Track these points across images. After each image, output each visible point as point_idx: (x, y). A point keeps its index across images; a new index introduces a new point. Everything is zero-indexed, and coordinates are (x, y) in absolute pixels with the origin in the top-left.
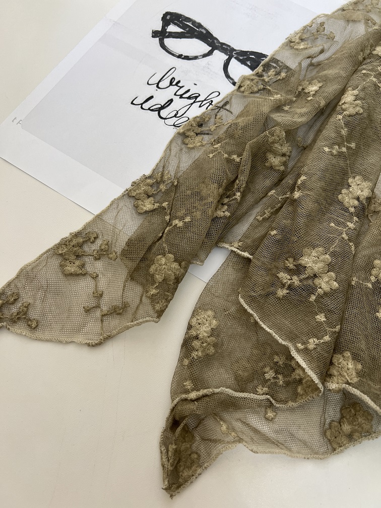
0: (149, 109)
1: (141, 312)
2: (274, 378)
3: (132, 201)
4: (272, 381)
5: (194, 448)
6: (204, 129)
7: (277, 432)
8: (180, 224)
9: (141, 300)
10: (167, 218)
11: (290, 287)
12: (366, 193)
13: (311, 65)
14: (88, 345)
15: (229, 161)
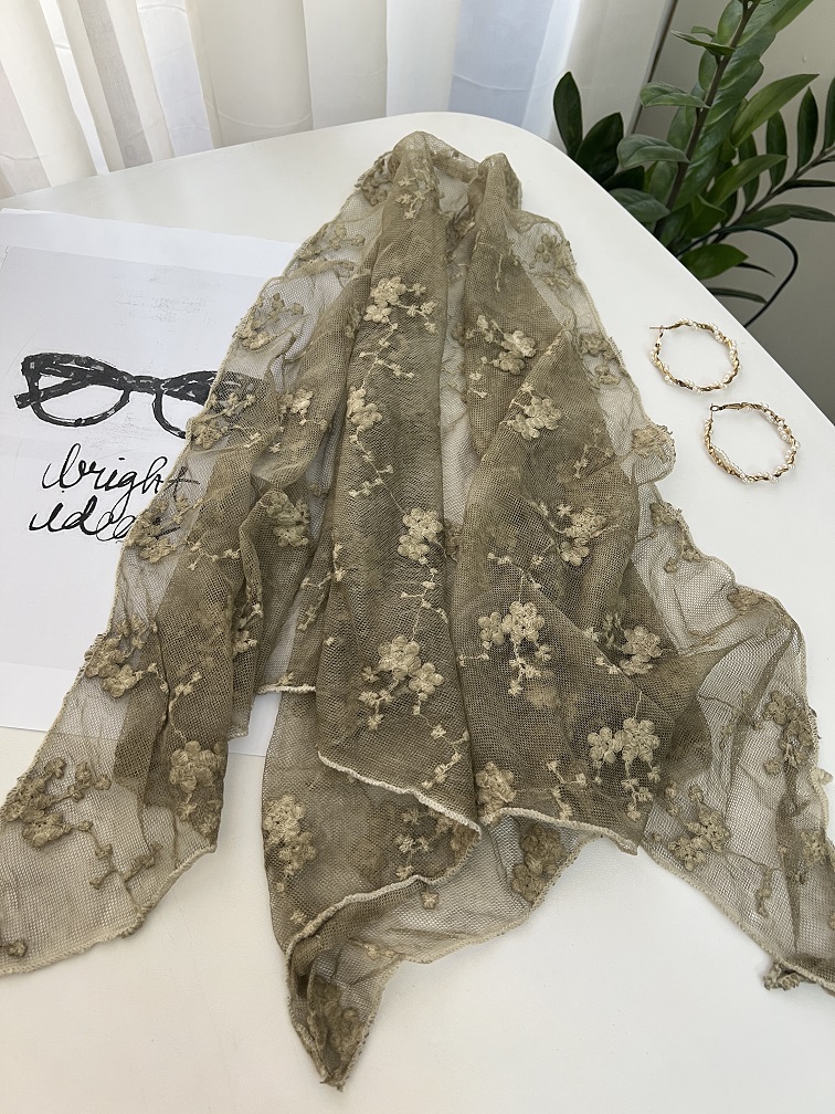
0: (64, 527)
1: (182, 848)
2: (414, 846)
3: (97, 683)
4: (413, 851)
5: (344, 1004)
6: (165, 524)
7: (449, 920)
8: (188, 689)
9: (176, 830)
10: (164, 687)
11: (383, 709)
12: (434, 528)
13: (286, 362)
14: (123, 936)
15: (222, 563)
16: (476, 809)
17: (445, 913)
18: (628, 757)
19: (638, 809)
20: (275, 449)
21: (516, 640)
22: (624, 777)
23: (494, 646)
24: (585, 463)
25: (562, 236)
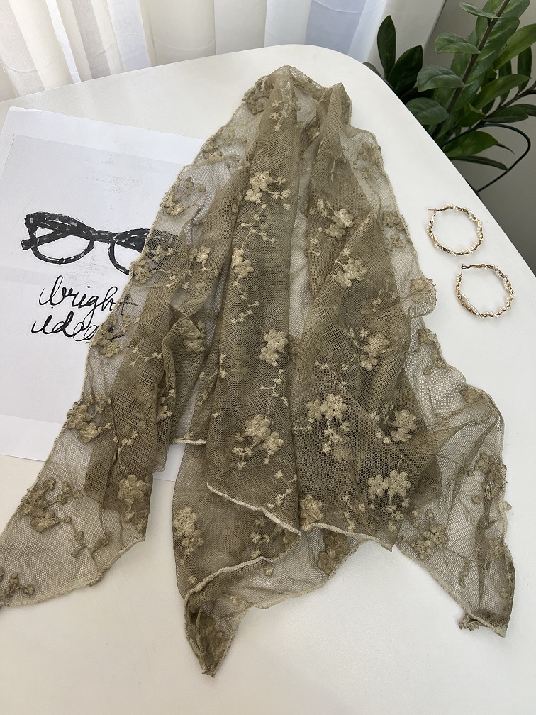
0: (53, 331)
1: (125, 537)
2: (261, 539)
3: (74, 432)
4: (261, 542)
6: (116, 332)
8: (129, 442)
9: (121, 526)
10: (115, 439)
11: (246, 458)
12: (283, 342)
13: (194, 225)
14: (90, 585)
15: (150, 362)
16: (299, 521)
17: (277, 578)
18: (391, 493)
19: (395, 524)
20: (186, 286)
21: (329, 418)
22: (388, 505)
23: (315, 421)
24: (379, 302)
25: (376, 143)
